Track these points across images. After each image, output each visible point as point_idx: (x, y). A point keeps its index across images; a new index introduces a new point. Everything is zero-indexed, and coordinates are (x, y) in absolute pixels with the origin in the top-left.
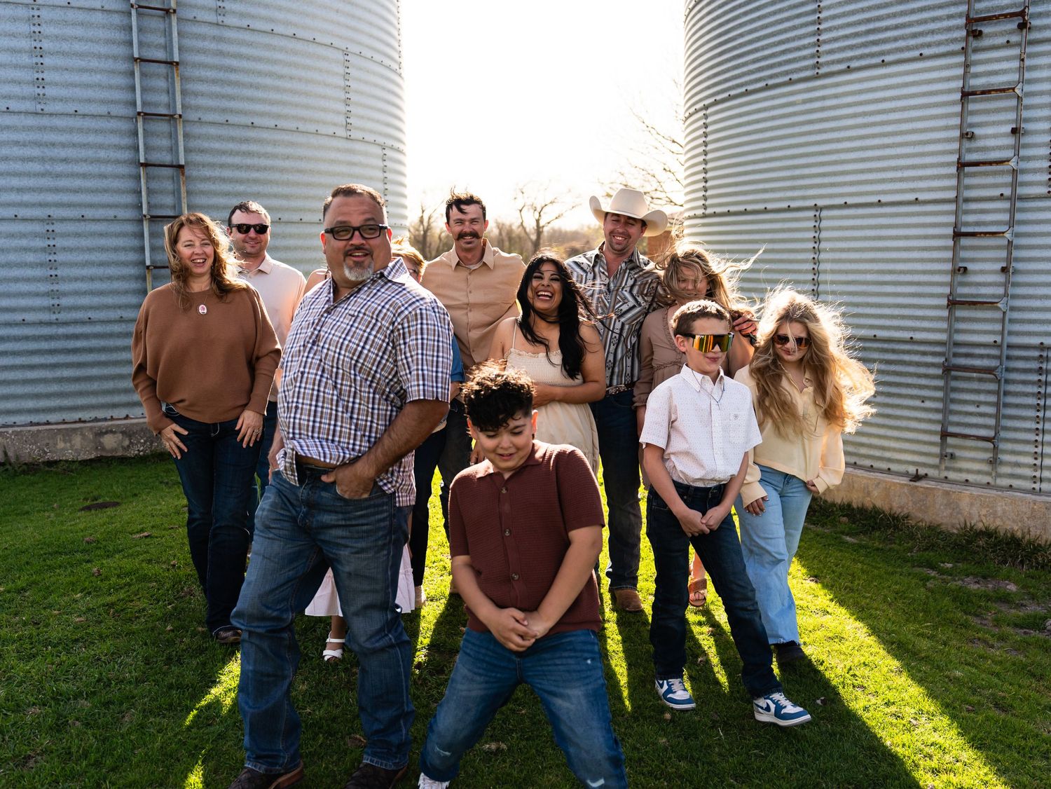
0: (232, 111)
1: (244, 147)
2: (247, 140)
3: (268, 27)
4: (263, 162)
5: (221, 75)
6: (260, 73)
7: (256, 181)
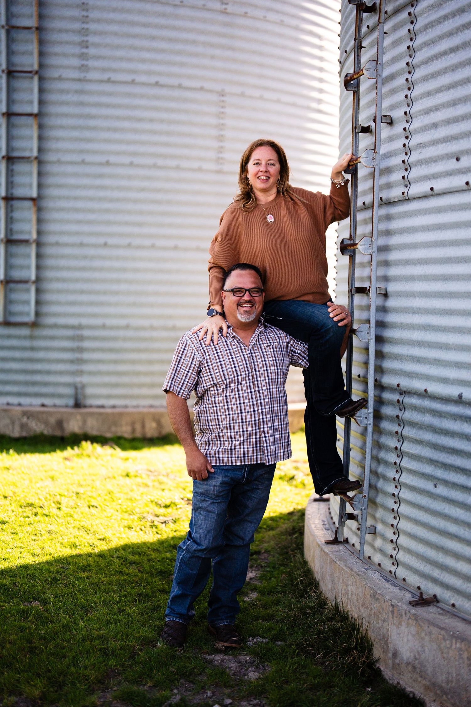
0: (88, 152)
1: (98, 182)
2: (101, 176)
3: (129, 78)
4: (116, 194)
5: (81, 122)
6: (118, 118)
7: (107, 211)
